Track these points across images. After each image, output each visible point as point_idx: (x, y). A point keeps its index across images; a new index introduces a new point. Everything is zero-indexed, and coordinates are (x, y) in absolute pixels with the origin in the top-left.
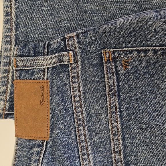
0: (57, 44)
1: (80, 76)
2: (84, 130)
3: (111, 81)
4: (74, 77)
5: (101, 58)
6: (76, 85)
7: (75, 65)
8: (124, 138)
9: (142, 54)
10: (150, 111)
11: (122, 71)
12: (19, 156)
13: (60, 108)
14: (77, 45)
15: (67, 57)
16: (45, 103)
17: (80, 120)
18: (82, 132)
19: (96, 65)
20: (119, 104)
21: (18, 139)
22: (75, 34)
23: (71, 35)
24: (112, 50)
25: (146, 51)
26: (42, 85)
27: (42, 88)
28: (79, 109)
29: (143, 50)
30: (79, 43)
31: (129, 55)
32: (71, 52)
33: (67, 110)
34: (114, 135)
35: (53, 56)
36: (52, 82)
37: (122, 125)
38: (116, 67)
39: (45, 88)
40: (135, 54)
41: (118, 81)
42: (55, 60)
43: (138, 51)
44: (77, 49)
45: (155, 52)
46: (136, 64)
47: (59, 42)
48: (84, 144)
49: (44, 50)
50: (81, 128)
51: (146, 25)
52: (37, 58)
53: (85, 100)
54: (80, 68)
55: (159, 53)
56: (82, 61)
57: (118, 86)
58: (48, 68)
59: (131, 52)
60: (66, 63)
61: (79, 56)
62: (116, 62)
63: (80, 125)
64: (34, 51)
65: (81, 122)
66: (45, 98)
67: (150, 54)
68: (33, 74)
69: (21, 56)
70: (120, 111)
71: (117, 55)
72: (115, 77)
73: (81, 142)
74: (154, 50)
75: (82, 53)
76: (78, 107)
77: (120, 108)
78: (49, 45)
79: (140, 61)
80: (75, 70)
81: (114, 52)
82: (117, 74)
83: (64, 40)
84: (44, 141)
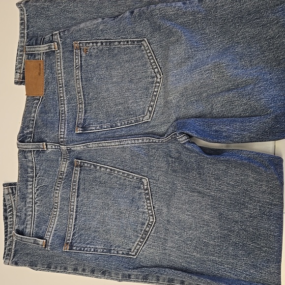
0: (48, 38)
1: (61, 58)
2: (63, 90)
3: (77, 61)
4: (58, 59)
5: (73, 47)
6: (59, 63)
7: (59, 51)
8: (84, 95)
9: (95, 45)
10: (97, 78)
11: (84, 55)
12: (27, 107)
13: (49, 77)
14: (59, 39)
15: (54, 46)
16: (42, 74)
17: (60, 84)
18: (62, 91)
19: (70, 51)
20: (81, 74)
21: (27, 97)
22: (58, 32)
23: (56, 32)
24: (78, 42)
25: (97, 43)
26: (40, 63)
27: (40, 65)
28: (60, 78)
29: (95, 42)
30: (60, 37)
31: (87, 45)
32: (56, 43)
33: (54, 78)
34: (79, 93)
35: (45, 45)
36: (46, 62)
37: (83, 87)
38: (81, 52)
39: (42, 65)
40: (91, 44)
41: (81, 61)
42: (47, 48)
43: (93, 43)
44: (60, 41)
45: (102, 43)
46: (91, 51)
47: (49, 37)
48: (62, 98)
49: (41, 42)
50: (61, 89)
51: (96, 27)
52: (36, 46)
53: (64, 72)
54: (61, 53)
55: (104, 44)
56: (63, 49)
57: (81, 64)
58: (43, 53)
59: (89, 43)
60: (53, 50)
61: (61, 46)
62: (80, 49)
63: (61, 87)
64: (35, 42)
65: (61, 86)
66: (42, 71)
67: (99, 44)
68: (35, 57)
69: (28, 45)
70: (81, 79)
71: (81, 45)
72: (79, 58)
73: (61, 97)
74: (101, 42)
75: (62, 43)
76: (60, 77)
77: (81, 77)
78: (44, 39)
79: (94, 49)
80: (59, 54)
81: (80, 43)
82: (81, 56)
83: (52, 35)
84: (40, 97)
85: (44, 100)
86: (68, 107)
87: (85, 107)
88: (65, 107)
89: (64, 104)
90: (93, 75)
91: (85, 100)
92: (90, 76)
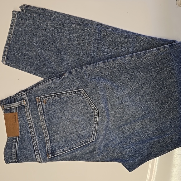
0: (19, 98)
1: (29, 109)
2: (33, 130)
3: (40, 109)
4: (27, 110)
5: (36, 101)
6: (28, 113)
7: (27, 105)
8: (48, 131)
9: (50, 97)
10: (56, 119)
11: (44, 105)
12: (8, 144)
13: (23, 123)
14: (26, 97)
15: (23, 102)
16: (17, 122)
17: (31, 126)
18: (33, 131)
19: (35, 104)
20: (44, 118)
21: (8, 137)
22: (25, 93)
23: (24, 94)
24: (39, 97)
25: (51, 96)
26: (15, 114)
27: (15, 115)
28: (31, 122)
29: (50, 96)
30: (27, 96)
31: (46, 98)
32: (24, 100)
33: (26, 123)
34: (45, 130)
35: (18, 102)
36: (19, 113)
37: (47, 125)
38: (42, 103)
39: (16, 116)
40: (48, 97)
41: (43, 109)
42: (19, 104)
43: (49, 96)
44: (27, 99)
45: (55, 96)
46: (49, 101)
47: (20, 97)
48: (34, 135)
49: (14, 101)
50: (32, 129)
51: (49, 86)
52: (12, 104)
53: (33, 118)
54: (29, 106)
55: (56, 96)
56: (29, 103)
57: (43, 111)
58: (17, 107)
59: (46, 97)
60: (23, 105)
61: (28, 101)
62: (41, 102)
63: (32, 128)
64: (10, 101)
65: (32, 127)
66: (17, 119)
67: (53, 97)
68: (11, 111)
69: (5, 104)
70: (45, 120)
71: (41, 99)
72: (42, 108)
73: (33, 134)
74: (54, 95)
75: (29, 100)
76: (30, 121)
77: (45, 119)
78: (16, 98)
79: (50, 100)
80: (27, 107)
81: (40, 98)
82: (42, 106)
83: (22, 96)
84: (17, 137)
85: (20, 139)
86: (38, 140)
87: (50, 139)
88: (37, 140)
89: (36, 139)
90: (53, 116)
91: (49, 134)
92: (50, 118)
